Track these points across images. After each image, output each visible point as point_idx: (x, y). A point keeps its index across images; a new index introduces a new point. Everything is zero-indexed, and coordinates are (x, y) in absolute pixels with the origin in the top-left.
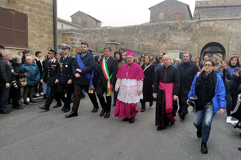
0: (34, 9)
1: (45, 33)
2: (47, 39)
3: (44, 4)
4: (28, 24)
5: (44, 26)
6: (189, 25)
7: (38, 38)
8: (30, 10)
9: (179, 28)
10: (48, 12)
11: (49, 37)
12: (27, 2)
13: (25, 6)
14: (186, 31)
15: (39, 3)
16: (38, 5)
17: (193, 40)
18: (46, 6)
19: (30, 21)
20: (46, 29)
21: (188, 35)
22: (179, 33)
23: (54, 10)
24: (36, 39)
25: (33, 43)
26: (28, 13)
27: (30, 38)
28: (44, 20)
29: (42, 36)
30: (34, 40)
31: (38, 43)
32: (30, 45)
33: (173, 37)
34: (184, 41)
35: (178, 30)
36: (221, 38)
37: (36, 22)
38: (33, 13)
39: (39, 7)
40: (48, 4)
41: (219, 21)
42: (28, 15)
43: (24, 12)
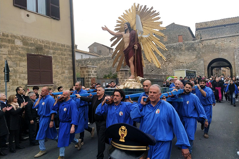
0: (57, 51)
1: (66, 70)
2: (67, 75)
3: (65, 47)
4: (53, 64)
5: (65, 65)
6: (192, 45)
7: (60, 74)
8: (54, 53)
9: (183, 48)
10: (68, 53)
11: (70, 73)
12: (51, 48)
13: (50, 50)
14: (190, 51)
15: (61, 47)
16: (60, 48)
17: (198, 58)
18: (66, 48)
19: (54, 61)
20: (67, 66)
21: (192, 54)
22: (183, 53)
23: (72, 50)
24: (59, 76)
25: (57, 79)
26: (52, 56)
27: (55, 76)
28: (65, 60)
29: (64, 73)
30: (57, 77)
31: (60, 79)
32: (54, 81)
33: (178, 57)
34: (189, 59)
35: (182, 50)
36: (226, 54)
37: (59, 62)
38: (56, 55)
39: (61, 50)
40: (68, 46)
41: (221, 39)
42: (52, 57)
43: (49, 55)
